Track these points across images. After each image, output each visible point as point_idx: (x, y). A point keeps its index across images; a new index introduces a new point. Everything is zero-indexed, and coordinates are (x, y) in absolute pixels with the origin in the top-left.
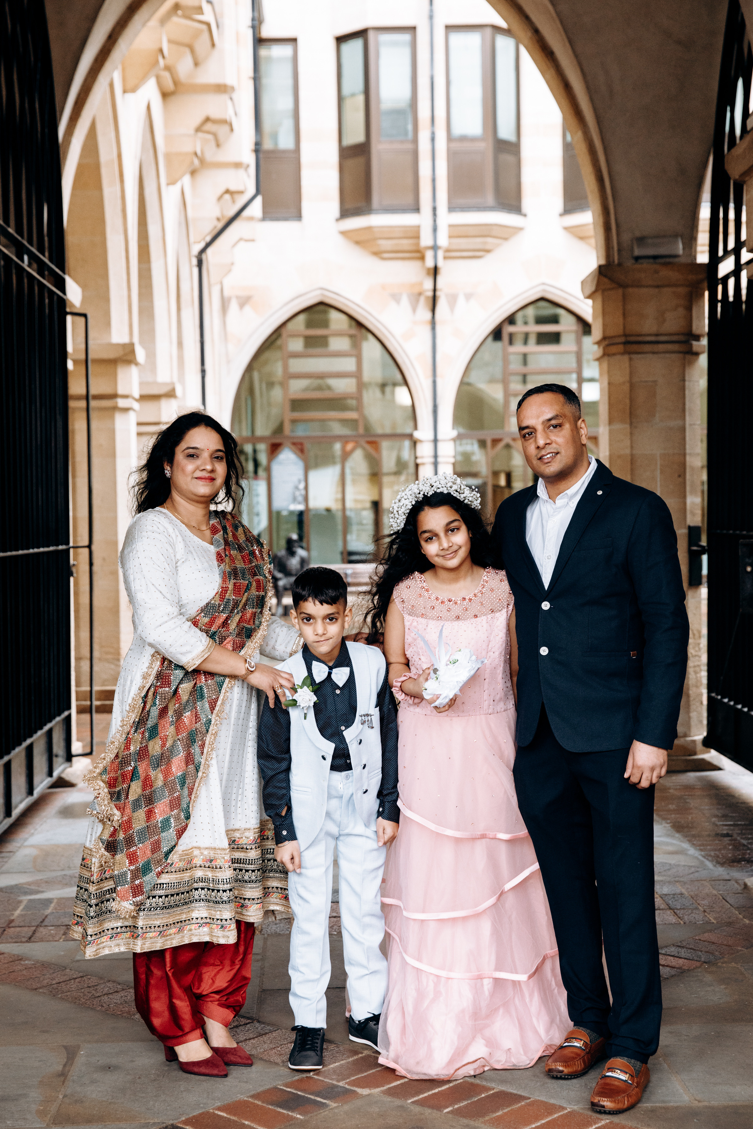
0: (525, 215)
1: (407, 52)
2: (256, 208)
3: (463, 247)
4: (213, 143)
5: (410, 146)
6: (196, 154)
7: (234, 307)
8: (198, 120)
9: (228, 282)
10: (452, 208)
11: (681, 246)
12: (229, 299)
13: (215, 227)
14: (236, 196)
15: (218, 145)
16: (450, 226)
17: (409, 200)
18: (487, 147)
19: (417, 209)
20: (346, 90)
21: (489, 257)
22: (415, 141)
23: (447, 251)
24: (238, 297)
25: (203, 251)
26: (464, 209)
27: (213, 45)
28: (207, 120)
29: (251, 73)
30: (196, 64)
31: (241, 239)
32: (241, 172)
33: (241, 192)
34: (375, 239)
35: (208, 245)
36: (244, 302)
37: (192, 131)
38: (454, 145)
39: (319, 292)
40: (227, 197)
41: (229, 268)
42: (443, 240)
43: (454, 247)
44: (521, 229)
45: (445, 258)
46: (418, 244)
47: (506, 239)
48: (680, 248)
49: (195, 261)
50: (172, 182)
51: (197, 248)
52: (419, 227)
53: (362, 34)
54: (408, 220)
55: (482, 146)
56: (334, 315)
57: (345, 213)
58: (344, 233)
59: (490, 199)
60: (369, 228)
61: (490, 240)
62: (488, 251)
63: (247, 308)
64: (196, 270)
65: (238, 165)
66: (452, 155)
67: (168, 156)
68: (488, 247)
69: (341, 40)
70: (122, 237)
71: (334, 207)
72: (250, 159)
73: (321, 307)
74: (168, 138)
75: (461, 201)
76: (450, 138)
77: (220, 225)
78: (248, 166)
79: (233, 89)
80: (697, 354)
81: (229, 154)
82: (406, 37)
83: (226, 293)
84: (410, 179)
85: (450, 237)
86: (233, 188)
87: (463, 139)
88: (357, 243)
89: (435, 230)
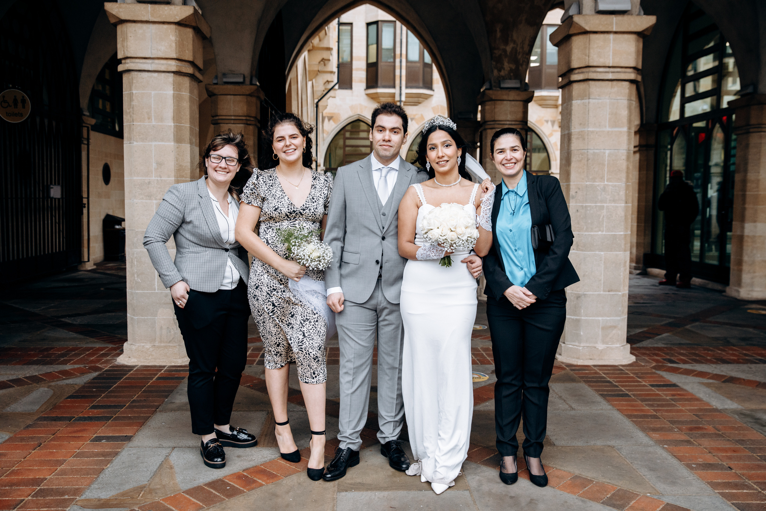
0: (434, 90)
1: (392, 29)
2: (337, 87)
3: (411, 101)
4: (323, 65)
5: (393, 64)
6: (319, 71)
7: (326, 120)
8: (320, 59)
9: (325, 112)
10: (407, 87)
11: (472, 115)
12: (325, 117)
13: (323, 94)
14: (330, 83)
15: (325, 65)
16: (406, 93)
17: (392, 84)
18: (420, 65)
19: (394, 87)
20: (370, 42)
21: (420, 105)
22: (394, 62)
23: (405, 102)
24: (328, 117)
25: (318, 102)
26: (411, 87)
27: (326, 34)
28: (323, 59)
29: (337, 40)
30: (320, 40)
31: (331, 97)
32: (332, 75)
33: (332, 82)
34: (379, 97)
35: (319, 101)
36: (330, 118)
37: (317, 63)
38: (409, 64)
39: (357, 116)
40: (327, 83)
41: (326, 107)
42: (403, 98)
43: (407, 101)
44: (432, 95)
45: (404, 105)
46: (394, 100)
47: (426, 99)
48: (472, 116)
49: (315, 106)
50: (311, 80)
51: (316, 101)
52: (395, 93)
53: (376, 23)
54: (391, 91)
55: (418, 65)
56: (362, 124)
57: (368, 87)
58: (367, 95)
59: (421, 84)
60: (377, 93)
61: (420, 99)
62: (420, 103)
63: (331, 121)
64: (315, 109)
65: (332, 72)
66: (407, 68)
67: (309, 71)
68: (420, 102)
69: (368, 24)
70: (296, 102)
71: (364, 85)
72: (335, 70)
73: (358, 121)
74: (309, 65)
75: (410, 85)
76: (407, 61)
77: (325, 93)
78: (335, 72)
79: (332, 49)
80: (476, 149)
81: (329, 69)
82: (392, 24)
83: (324, 115)
84: (392, 76)
85: (406, 97)
86: (329, 80)
87: (412, 62)
88: (372, 98)
89: (401, 95)
